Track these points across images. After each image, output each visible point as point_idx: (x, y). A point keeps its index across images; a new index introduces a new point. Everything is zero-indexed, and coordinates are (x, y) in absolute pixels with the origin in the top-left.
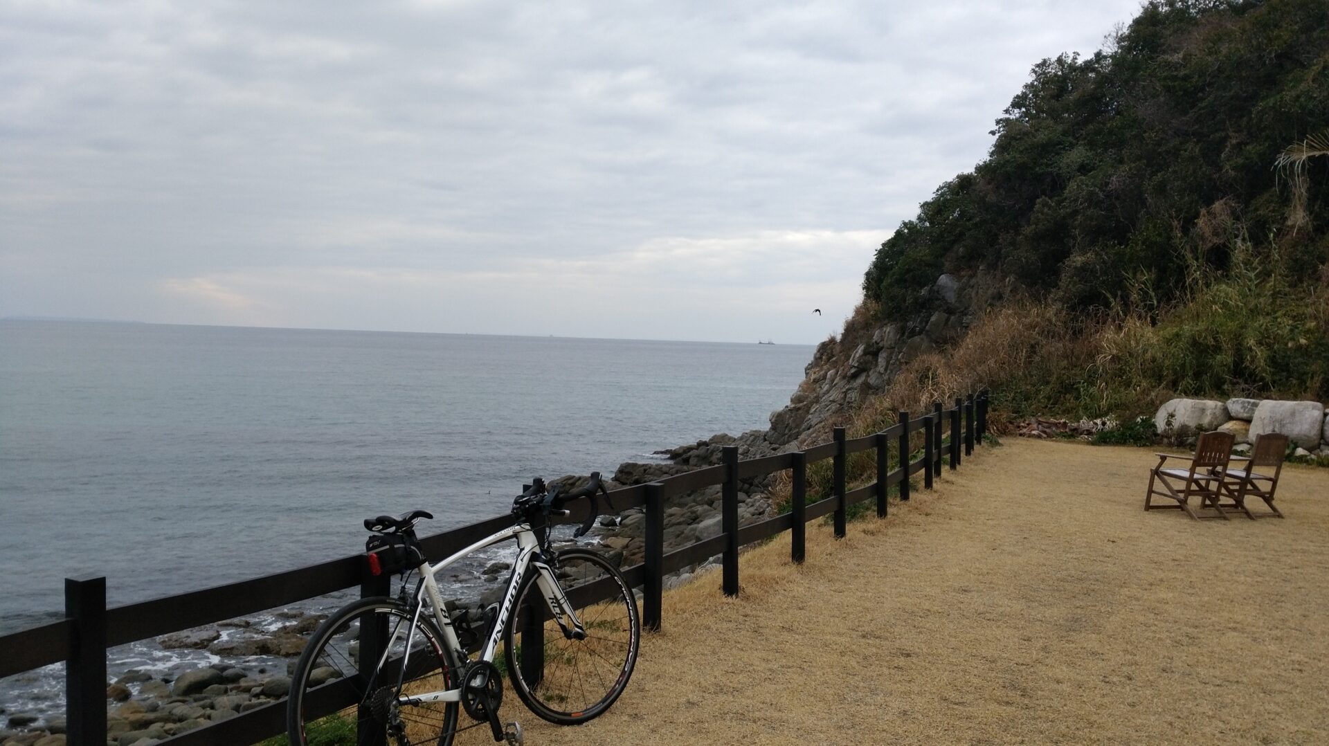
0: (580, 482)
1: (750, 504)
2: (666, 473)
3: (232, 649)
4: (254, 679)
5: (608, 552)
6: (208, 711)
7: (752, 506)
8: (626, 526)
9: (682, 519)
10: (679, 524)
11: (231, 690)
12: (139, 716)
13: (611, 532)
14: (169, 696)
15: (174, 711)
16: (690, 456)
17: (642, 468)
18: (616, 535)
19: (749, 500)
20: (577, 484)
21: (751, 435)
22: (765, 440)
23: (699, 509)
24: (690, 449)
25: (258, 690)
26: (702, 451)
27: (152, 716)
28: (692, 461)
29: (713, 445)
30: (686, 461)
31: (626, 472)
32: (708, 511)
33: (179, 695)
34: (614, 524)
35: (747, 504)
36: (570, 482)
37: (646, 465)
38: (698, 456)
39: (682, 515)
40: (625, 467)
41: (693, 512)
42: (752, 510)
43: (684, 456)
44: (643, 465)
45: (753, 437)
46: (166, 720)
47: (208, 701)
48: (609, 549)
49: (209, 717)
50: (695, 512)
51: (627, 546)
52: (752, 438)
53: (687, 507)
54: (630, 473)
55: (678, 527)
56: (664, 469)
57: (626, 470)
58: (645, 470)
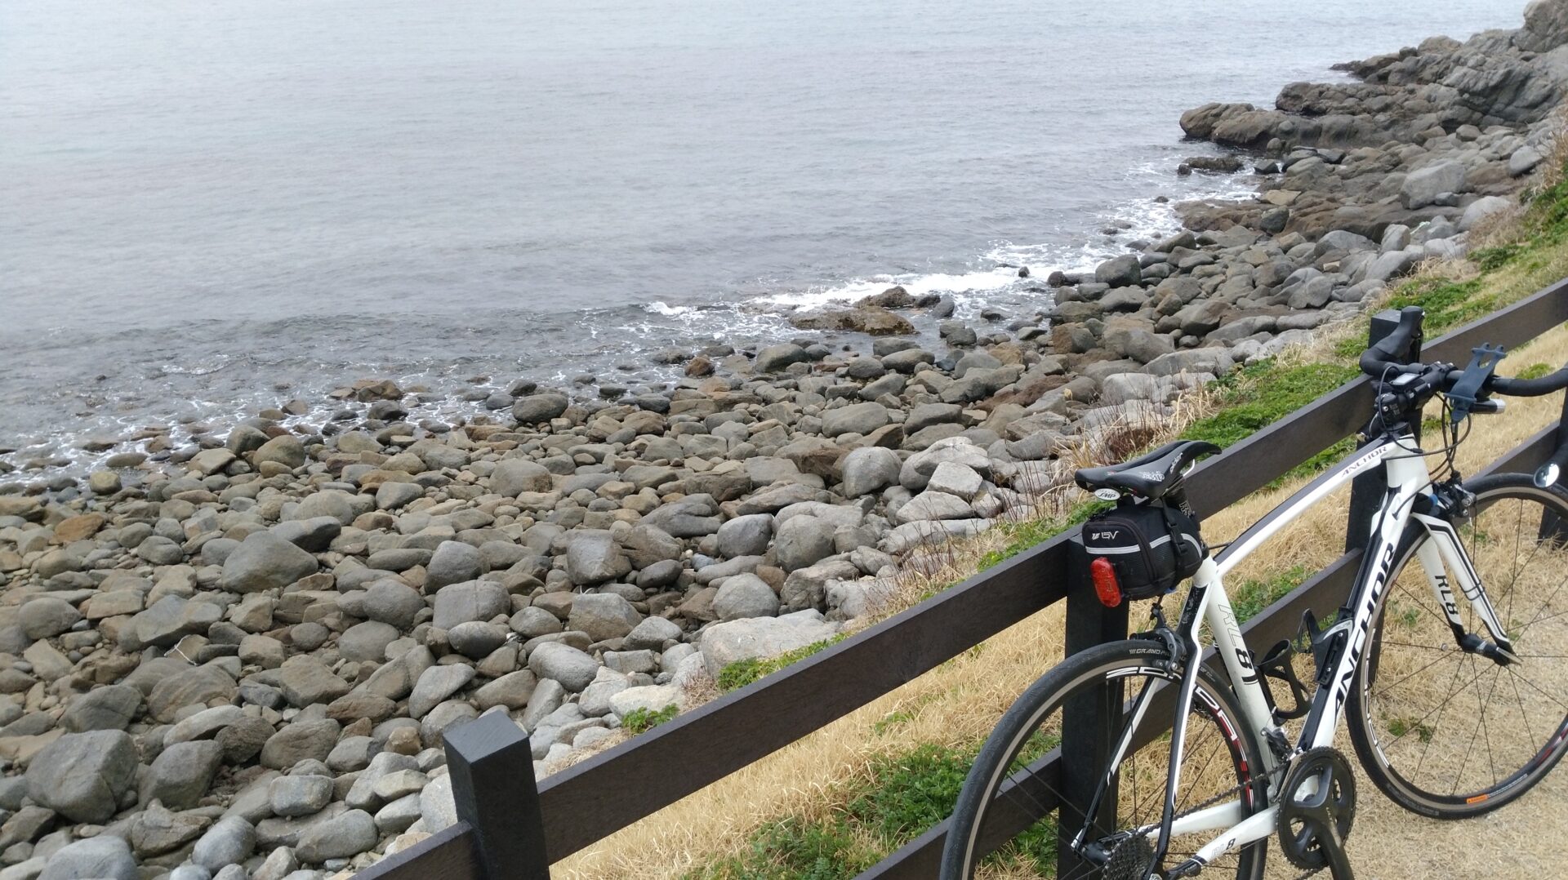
0: (1228, 112)
1: (1485, 143)
2: (1351, 96)
3: (813, 321)
4: (837, 358)
5: (1267, 210)
6: (793, 392)
7: (1488, 146)
8: (1293, 174)
9: (1376, 165)
10: (1372, 171)
11: (815, 369)
12: (722, 395)
13: (1271, 183)
14: (750, 373)
15: (758, 391)
16: (1390, 72)
17: (1317, 91)
18: (1278, 187)
19: (1481, 137)
20: (1224, 114)
21: (1489, 39)
22: (1511, 44)
23: (1404, 150)
24: (1389, 60)
25: (843, 371)
26: (1409, 63)
27: (735, 395)
28: (1392, 78)
29: (1427, 54)
30: (1383, 79)
31: (1295, 98)
32: (1418, 153)
33: (762, 372)
34: (1274, 170)
35: (1479, 143)
36: (1214, 112)
37: (1322, 85)
38: (1401, 71)
39: (1378, 159)
40: (1292, 89)
41: (1393, 155)
42: (1488, 152)
43: (1381, 71)
44: (1318, 86)
45: (1492, 41)
46: (750, 401)
47: (792, 381)
48: (1268, 206)
49: (794, 400)
50: (1397, 155)
51: (1294, 202)
52: (1490, 43)
53: (1383, 147)
54: (1297, 97)
55: (1370, 175)
56: (1349, 92)
57: (1293, 93)
58: (1321, 93)
